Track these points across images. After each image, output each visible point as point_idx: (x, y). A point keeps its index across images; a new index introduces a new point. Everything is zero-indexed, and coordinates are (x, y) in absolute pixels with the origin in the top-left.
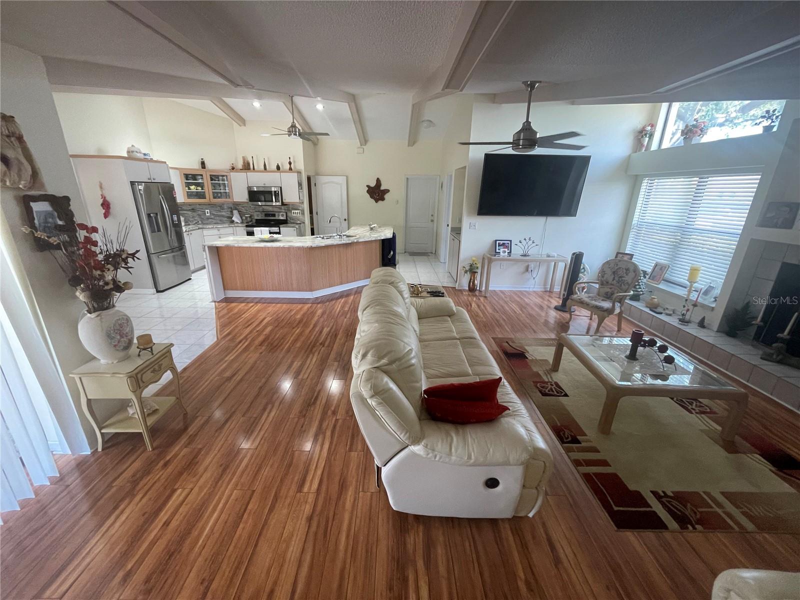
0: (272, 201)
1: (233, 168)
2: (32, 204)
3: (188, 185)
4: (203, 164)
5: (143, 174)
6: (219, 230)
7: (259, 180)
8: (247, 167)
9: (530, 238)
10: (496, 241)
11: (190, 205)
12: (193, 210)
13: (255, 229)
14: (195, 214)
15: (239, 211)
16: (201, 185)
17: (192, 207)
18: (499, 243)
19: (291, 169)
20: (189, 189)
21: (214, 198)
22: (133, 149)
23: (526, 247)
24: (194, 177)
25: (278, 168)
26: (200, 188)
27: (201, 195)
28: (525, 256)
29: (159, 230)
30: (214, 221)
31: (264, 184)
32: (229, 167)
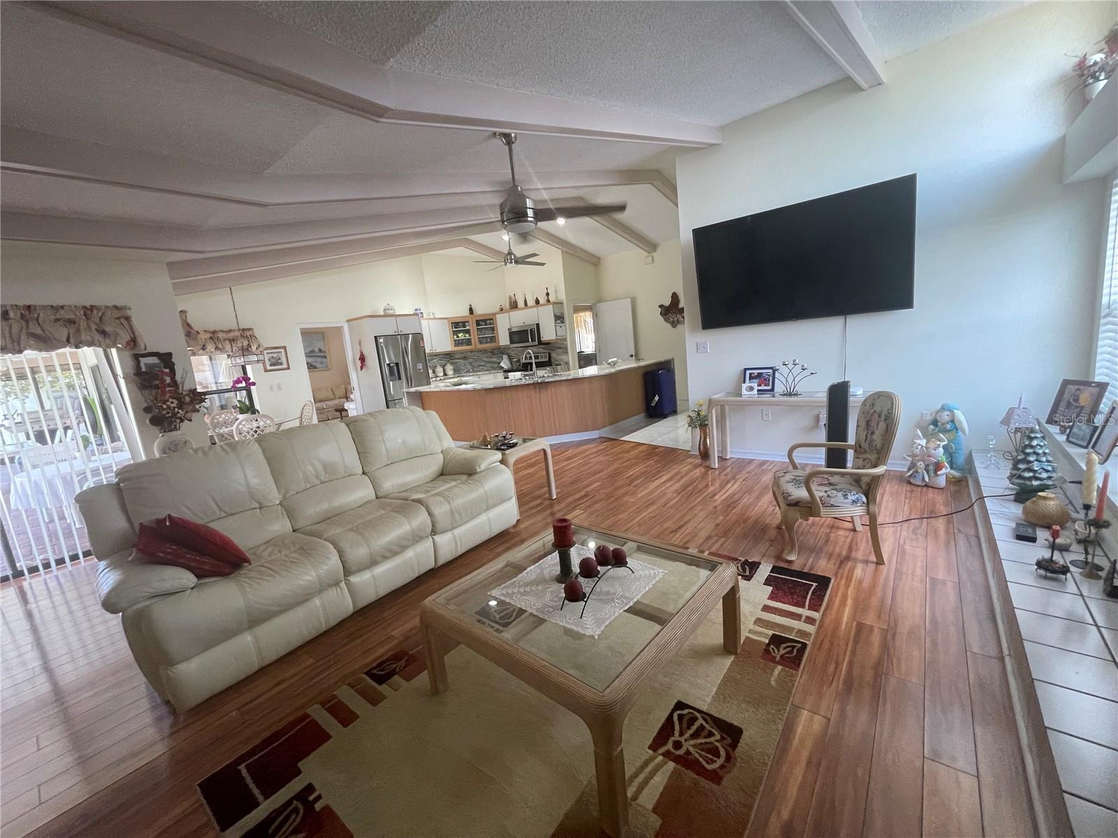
0: (529, 341)
1: (502, 310)
2: (141, 359)
3: (455, 333)
4: (471, 310)
5: (389, 328)
6: (479, 378)
7: (520, 319)
8: (514, 306)
9: (794, 361)
10: (746, 369)
11: (461, 353)
12: (465, 358)
13: (510, 374)
14: (466, 362)
15: (509, 356)
16: (468, 332)
17: (464, 355)
18: (750, 374)
19: (548, 301)
20: (458, 337)
21: (481, 343)
22: (388, 307)
23: (790, 379)
24: (464, 324)
25: (537, 302)
26: (467, 335)
27: (468, 342)
28: (790, 395)
29: (400, 379)
30: (486, 368)
31: (524, 323)
32: (497, 309)
